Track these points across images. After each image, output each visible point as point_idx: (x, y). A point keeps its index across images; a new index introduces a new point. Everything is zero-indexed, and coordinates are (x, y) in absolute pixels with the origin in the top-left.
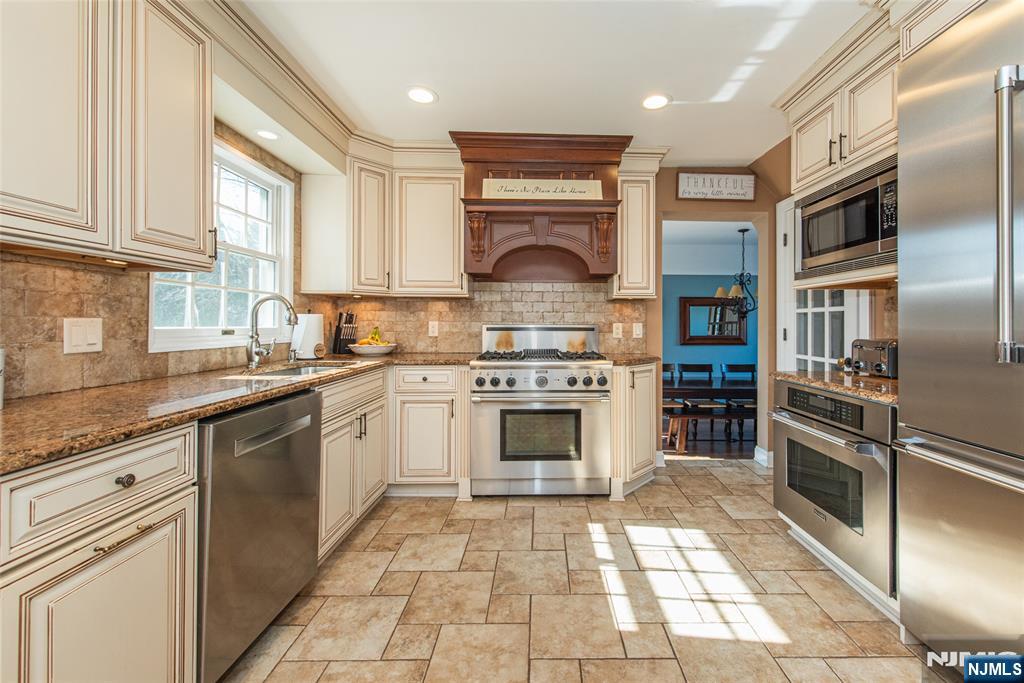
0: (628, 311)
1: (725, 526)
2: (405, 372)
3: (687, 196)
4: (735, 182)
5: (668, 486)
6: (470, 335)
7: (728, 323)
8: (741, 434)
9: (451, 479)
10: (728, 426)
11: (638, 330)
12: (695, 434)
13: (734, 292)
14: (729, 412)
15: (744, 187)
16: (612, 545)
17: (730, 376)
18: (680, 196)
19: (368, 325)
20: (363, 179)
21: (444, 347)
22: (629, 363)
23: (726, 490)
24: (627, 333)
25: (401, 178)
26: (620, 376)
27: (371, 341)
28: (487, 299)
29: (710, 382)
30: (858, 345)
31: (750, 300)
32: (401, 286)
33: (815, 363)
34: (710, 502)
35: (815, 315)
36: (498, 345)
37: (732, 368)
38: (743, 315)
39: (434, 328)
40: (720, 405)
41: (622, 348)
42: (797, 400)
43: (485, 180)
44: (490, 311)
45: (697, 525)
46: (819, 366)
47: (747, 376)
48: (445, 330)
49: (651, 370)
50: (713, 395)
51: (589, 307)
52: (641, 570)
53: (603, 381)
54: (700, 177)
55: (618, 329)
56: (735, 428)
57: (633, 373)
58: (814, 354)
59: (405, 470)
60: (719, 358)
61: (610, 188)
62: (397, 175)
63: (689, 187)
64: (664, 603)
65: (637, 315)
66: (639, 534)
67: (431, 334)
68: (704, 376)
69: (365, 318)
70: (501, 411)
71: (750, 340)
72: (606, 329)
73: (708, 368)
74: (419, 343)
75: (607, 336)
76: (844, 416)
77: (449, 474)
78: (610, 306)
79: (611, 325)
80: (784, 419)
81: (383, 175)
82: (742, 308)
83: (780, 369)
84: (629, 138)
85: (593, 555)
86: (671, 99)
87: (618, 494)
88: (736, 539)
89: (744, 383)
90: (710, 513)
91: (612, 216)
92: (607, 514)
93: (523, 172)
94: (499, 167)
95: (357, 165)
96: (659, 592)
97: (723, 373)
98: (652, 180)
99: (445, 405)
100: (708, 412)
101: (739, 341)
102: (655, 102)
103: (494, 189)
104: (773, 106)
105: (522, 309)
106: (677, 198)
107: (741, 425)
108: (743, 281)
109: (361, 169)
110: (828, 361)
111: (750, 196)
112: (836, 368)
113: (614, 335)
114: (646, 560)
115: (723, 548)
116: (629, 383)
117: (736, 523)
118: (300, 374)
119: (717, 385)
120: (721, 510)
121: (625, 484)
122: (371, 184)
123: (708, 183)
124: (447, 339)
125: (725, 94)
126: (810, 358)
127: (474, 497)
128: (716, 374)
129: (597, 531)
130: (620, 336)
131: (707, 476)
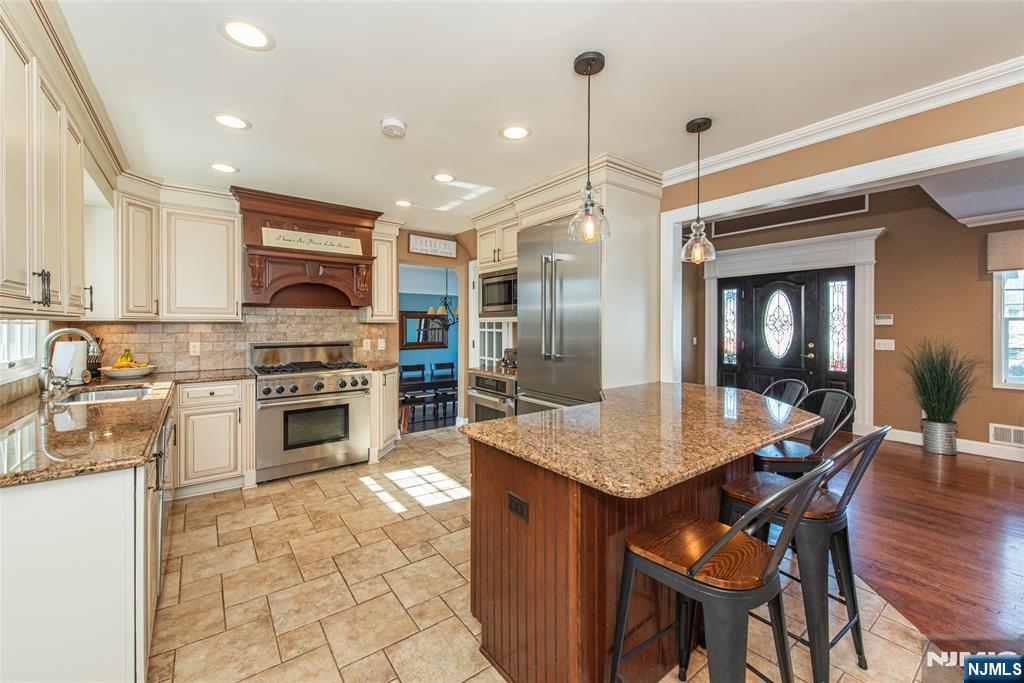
0: (374, 330)
1: (444, 461)
2: (188, 390)
3: (415, 251)
4: (445, 245)
5: (405, 449)
6: (236, 354)
7: (432, 329)
8: (445, 414)
9: (238, 472)
10: (436, 410)
11: (382, 344)
12: (413, 419)
13: (441, 311)
14: (436, 399)
15: (449, 249)
16: (379, 484)
17: (438, 372)
18: (411, 250)
19: (113, 348)
20: (131, 214)
21: (206, 365)
22: (381, 368)
23: (441, 444)
24: (374, 346)
25: (169, 214)
26: (376, 378)
27: (131, 364)
28: (252, 321)
29: (423, 378)
30: (507, 351)
31: (450, 317)
32: (169, 311)
33: (489, 361)
34: (433, 452)
35: (489, 332)
36: (265, 360)
37: (439, 366)
38: (446, 327)
39: (195, 348)
40: (430, 394)
41: (370, 358)
42: (480, 382)
43: (263, 229)
44: (255, 331)
45: (427, 464)
46: (491, 362)
47: (448, 371)
48: (208, 349)
49: (394, 373)
50: (425, 387)
51: (344, 327)
52: (402, 490)
53: (365, 382)
54: (424, 239)
55: (367, 344)
56: (441, 412)
57: (385, 375)
58: (489, 356)
59: (190, 474)
60: (429, 358)
61: (367, 245)
62: (165, 211)
63: (418, 245)
64: (417, 498)
65: (381, 332)
66: (394, 476)
67: (192, 354)
68: (418, 374)
69: (109, 341)
70: (285, 412)
71: (450, 344)
72: (358, 344)
73: (421, 368)
74: (178, 363)
75: (359, 349)
76: (498, 387)
77: (236, 469)
78: (361, 327)
79: (361, 341)
80: (474, 393)
81: (150, 210)
82: (445, 324)
83: (471, 366)
84: (381, 214)
85: (370, 491)
86: (413, 204)
87: (374, 459)
88: (450, 466)
89: (446, 376)
90: (434, 457)
91: (369, 268)
92: (370, 472)
93: (297, 225)
94: (277, 219)
95: (125, 200)
96: (413, 495)
97: (432, 371)
98: (394, 241)
99: (231, 414)
100: (422, 401)
101: (442, 345)
102: (404, 204)
103: (272, 237)
104: (468, 217)
105: (286, 330)
106: (409, 252)
107: (445, 407)
108: (447, 301)
109: (130, 204)
110: (495, 360)
111: (454, 256)
112: (498, 363)
113: (364, 348)
114: (401, 485)
115: (443, 471)
116: (382, 382)
117: (449, 459)
118: (79, 400)
119: (428, 380)
120: (439, 454)
121: (380, 451)
122: (140, 217)
123: (428, 244)
124: (209, 357)
125: (444, 208)
126: (486, 358)
127: (258, 484)
128: (428, 371)
129: (367, 481)
130: (369, 349)
131: (429, 439)
